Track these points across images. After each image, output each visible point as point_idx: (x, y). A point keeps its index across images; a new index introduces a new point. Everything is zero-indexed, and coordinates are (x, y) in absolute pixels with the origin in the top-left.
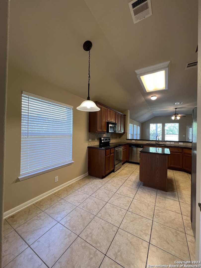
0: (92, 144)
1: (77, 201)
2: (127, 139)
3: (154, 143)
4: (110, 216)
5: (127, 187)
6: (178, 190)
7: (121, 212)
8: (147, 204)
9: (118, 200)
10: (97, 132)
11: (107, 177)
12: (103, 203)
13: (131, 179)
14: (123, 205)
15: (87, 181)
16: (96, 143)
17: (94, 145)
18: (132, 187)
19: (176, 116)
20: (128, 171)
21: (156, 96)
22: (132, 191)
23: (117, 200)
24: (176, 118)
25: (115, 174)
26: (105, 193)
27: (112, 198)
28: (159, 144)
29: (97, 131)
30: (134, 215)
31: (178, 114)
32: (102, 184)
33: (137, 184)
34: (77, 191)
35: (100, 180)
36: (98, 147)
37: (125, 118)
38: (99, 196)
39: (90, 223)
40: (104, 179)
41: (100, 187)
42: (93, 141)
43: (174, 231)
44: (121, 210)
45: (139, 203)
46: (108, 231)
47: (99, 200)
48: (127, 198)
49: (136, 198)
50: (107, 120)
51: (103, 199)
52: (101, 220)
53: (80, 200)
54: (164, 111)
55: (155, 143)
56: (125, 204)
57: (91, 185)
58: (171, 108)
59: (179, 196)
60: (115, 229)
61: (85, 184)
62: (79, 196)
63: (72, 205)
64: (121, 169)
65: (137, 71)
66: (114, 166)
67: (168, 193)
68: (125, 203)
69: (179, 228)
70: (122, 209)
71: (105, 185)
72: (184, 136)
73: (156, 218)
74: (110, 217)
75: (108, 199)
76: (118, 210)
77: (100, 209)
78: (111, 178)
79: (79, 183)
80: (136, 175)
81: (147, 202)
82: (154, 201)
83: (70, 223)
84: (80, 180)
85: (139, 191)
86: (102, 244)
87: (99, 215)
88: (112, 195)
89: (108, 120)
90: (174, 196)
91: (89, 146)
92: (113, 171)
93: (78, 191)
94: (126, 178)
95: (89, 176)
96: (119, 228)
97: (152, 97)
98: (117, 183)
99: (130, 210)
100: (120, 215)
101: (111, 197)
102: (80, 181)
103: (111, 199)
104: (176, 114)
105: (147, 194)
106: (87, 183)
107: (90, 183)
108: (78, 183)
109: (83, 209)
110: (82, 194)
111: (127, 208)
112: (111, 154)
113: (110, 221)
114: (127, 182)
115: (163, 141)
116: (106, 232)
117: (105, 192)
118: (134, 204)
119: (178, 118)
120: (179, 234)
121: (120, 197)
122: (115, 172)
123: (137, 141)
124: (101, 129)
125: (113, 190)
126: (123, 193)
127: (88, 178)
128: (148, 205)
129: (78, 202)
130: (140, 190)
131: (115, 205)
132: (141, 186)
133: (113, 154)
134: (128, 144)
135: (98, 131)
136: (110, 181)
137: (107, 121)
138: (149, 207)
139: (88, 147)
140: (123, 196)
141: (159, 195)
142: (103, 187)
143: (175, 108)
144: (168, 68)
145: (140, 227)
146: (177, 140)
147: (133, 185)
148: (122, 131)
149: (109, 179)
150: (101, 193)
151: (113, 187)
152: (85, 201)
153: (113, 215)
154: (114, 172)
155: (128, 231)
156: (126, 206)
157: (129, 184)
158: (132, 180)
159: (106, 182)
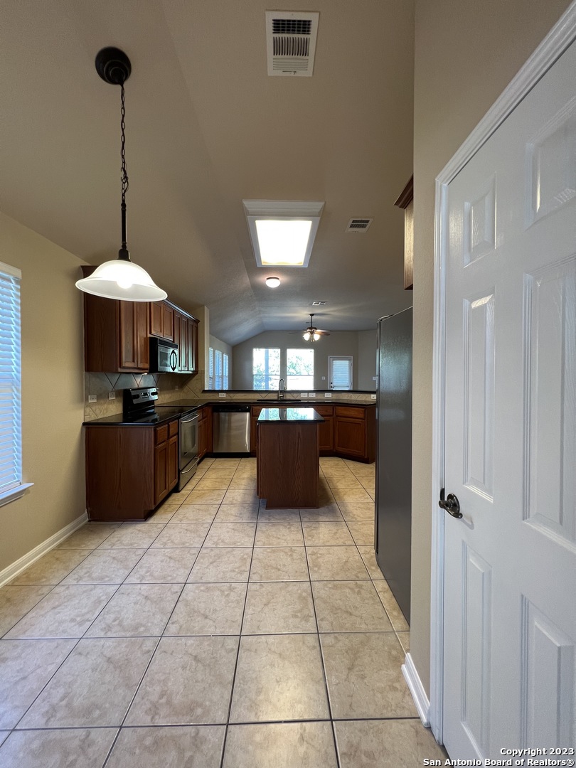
0: (98, 411)
1: (73, 620)
2: (205, 391)
3: (274, 397)
4: (206, 617)
5: (229, 524)
6: (336, 498)
7: (232, 594)
8: (287, 550)
9: (215, 564)
10: (120, 370)
11: (161, 510)
12: (175, 591)
13: (231, 499)
14: (233, 574)
15: (92, 543)
16: (112, 410)
17: (105, 416)
18: (240, 521)
19: (312, 333)
20: (219, 480)
21: (278, 279)
22: (245, 530)
23: (211, 566)
24: (312, 338)
25: (183, 495)
26: (168, 560)
27: (197, 567)
28: (284, 398)
29: (120, 367)
30: (268, 588)
31: (316, 329)
32: (150, 537)
33: (250, 509)
34: (57, 589)
35: (141, 527)
36: (120, 420)
37: (197, 328)
38: (151, 575)
39: (152, 667)
40: (151, 521)
41: (146, 546)
42: (102, 401)
43: (352, 584)
44: (231, 589)
45: (270, 554)
46: (214, 658)
47: (157, 588)
48: (237, 552)
49: (258, 544)
50: (150, 333)
51: (170, 578)
52: (184, 639)
53: (83, 615)
54: (286, 317)
55: (276, 398)
56: (237, 570)
57: (112, 551)
58: (301, 314)
59: (342, 509)
60: (231, 643)
61: (86, 553)
62: (77, 601)
63: (55, 644)
64: (197, 478)
65: (248, 204)
66: (179, 471)
67: (321, 510)
68: (237, 565)
69: (359, 575)
70: (233, 585)
71: (163, 537)
72: (324, 378)
73: (316, 572)
74: (207, 621)
75: (184, 572)
76: (223, 592)
77: (171, 610)
78: (174, 510)
79: (57, 559)
80: (243, 487)
81: (285, 544)
82: (300, 536)
83: (68, 706)
84: (61, 545)
85: (261, 524)
86: (207, 703)
87: (173, 629)
88: (194, 557)
89: (153, 332)
90: (333, 512)
91: (88, 420)
92: (176, 489)
93: (63, 588)
94: (217, 500)
95: (92, 522)
96: (240, 636)
97: (268, 279)
98: (197, 520)
99: (255, 578)
100: (232, 602)
101: (191, 565)
102: (60, 552)
103: (194, 571)
104: (312, 328)
105: (282, 525)
106: (93, 547)
107: (106, 545)
108: (53, 557)
109: (109, 634)
110: (84, 592)
111: (244, 577)
112: (171, 439)
113: (211, 631)
114: (223, 511)
115: (283, 391)
116: (209, 665)
117: (170, 558)
118: (260, 561)
119: (317, 337)
120: (362, 586)
121: (219, 556)
122: (183, 492)
123: (232, 395)
124: (134, 361)
125: (191, 544)
126: (223, 541)
127: (92, 531)
128: (291, 550)
129: (81, 624)
130: (262, 521)
131: (212, 581)
132: (263, 510)
133: (175, 437)
134: (209, 404)
135: (125, 368)
136: (174, 521)
137: (149, 335)
138: (294, 554)
139: (84, 424)
140: (224, 551)
141: (305, 519)
142: (157, 545)
143: (311, 313)
144: (318, 219)
145: (289, 607)
146: (311, 388)
147: (241, 514)
148: (192, 369)
149: (169, 516)
150: (156, 563)
151: (188, 535)
152: (106, 610)
153: (215, 610)
154: (179, 492)
155: (266, 631)
156: (241, 572)
157: (232, 515)
158: (236, 500)
159: (160, 526)
